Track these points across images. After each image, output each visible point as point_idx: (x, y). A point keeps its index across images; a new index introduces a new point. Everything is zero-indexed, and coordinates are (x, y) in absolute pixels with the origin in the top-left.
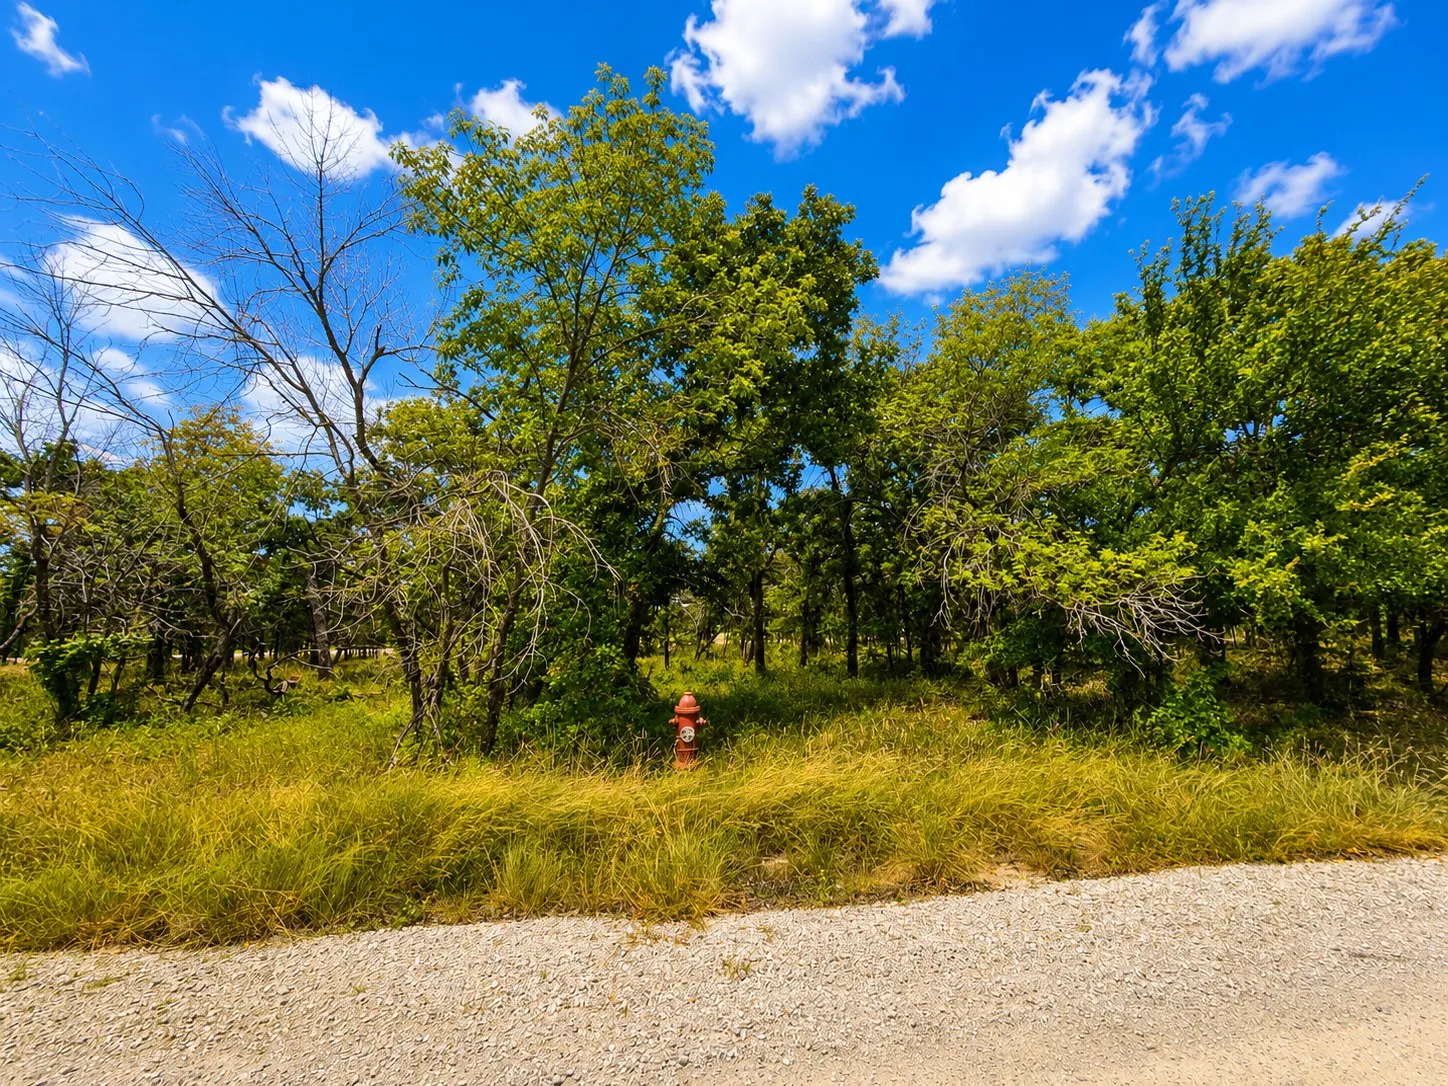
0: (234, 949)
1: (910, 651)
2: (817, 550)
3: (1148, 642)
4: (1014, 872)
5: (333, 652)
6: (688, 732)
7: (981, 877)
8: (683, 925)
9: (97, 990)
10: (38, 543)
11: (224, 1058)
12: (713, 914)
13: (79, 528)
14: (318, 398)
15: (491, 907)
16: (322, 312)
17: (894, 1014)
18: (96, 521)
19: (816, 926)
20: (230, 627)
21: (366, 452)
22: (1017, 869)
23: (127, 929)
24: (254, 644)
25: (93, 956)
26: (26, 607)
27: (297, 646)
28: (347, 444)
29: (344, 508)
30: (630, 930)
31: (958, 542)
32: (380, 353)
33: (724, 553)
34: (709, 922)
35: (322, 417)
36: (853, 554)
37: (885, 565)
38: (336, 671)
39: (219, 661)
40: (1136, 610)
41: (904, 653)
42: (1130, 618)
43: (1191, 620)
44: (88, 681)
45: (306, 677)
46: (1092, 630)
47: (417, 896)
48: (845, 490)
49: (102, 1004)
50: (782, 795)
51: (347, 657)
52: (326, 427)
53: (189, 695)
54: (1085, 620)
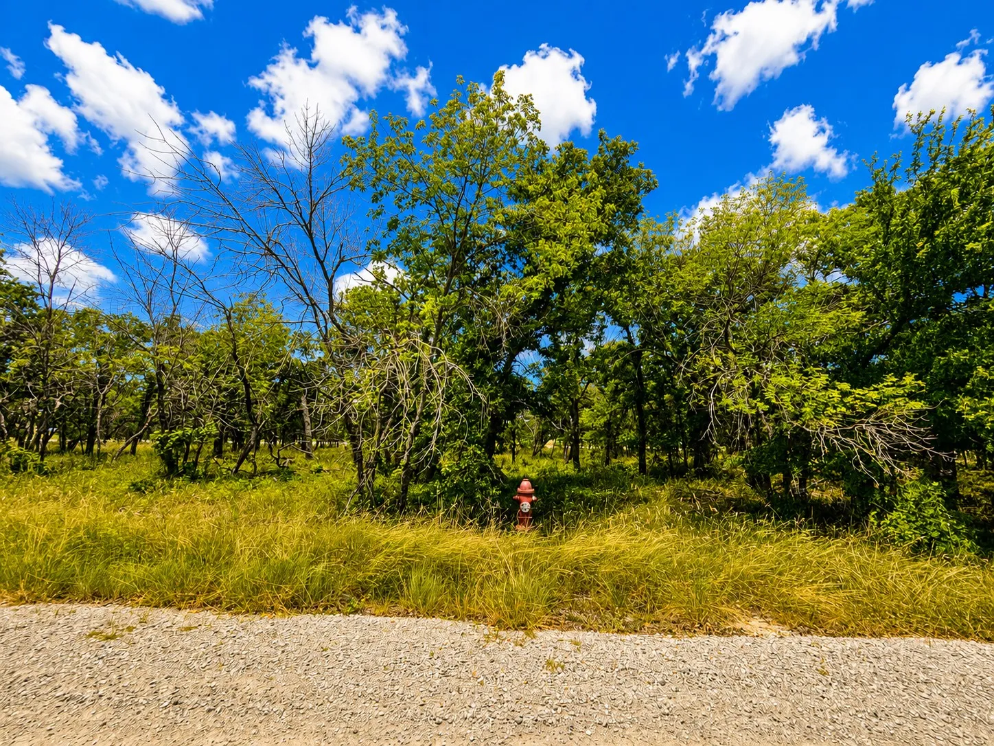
0: (257, 617)
1: (686, 459)
2: (617, 384)
3: (881, 459)
4: (765, 625)
5: (314, 443)
6: (526, 506)
7: (738, 625)
8: (521, 633)
9: (184, 633)
10: (159, 374)
11: (249, 680)
12: (540, 628)
13: (181, 367)
14: (309, 287)
15: (401, 608)
16: (311, 235)
17: (667, 711)
18: (189, 361)
19: (611, 645)
20: (258, 425)
21: (334, 321)
22: (768, 622)
23: (200, 599)
24: (271, 436)
25: (183, 613)
26: (152, 410)
27: (294, 438)
28: (324, 315)
29: (322, 355)
30: (486, 632)
31: (722, 381)
32: (342, 260)
33: (552, 386)
34: (539, 633)
35: (311, 299)
36: (643, 387)
37: (666, 396)
38: (315, 454)
39: (252, 446)
40: (871, 434)
41: (681, 460)
42: (866, 441)
43: (922, 443)
44: (183, 454)
45: (300, 457)
46: (833, 449)
47: (358, 596)
48: (637, 343)
49: (187, 641)
50: (589, 554)
51: (321, 446)
52: (313, 305)
53: (235, 464)
54: (826, 440)
